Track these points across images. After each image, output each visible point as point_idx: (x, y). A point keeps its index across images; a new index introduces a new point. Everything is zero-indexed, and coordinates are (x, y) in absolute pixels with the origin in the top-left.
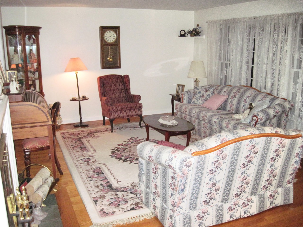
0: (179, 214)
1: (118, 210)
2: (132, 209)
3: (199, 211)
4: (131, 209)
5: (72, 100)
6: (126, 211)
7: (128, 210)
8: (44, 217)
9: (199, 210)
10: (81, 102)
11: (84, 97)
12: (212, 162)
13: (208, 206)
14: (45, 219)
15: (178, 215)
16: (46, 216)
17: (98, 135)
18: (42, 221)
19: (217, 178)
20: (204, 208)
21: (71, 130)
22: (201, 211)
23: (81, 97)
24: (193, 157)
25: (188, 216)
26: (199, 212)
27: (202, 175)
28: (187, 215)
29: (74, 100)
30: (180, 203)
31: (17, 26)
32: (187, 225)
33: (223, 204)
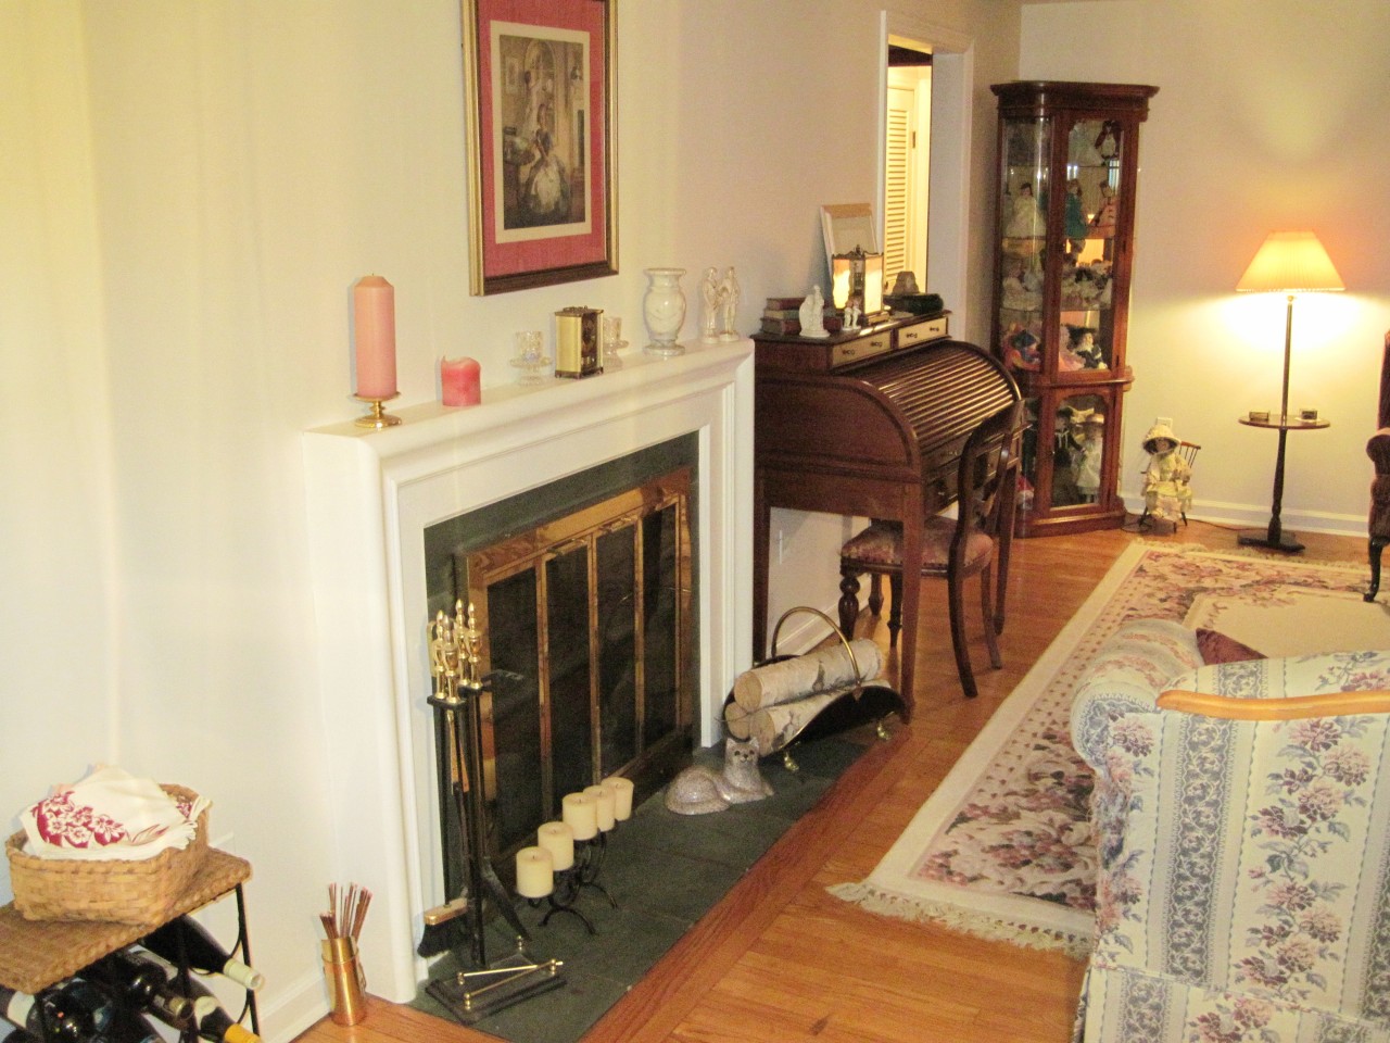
0: (1110, 963)
1: (995, 877)
2: (1058, 899)
3: (1221, 1000)
4: (1048, 897)
5: (1248, 420)
6: (1021, 894)
7: (1032, 895)
8: (750, 800)
9: (1222, 995)
10: (1290, 433)
11: (1309, 415)
12: (1275, 771)
13: (1277, 1000)
14: (750, 807)
15: (1104, 966)
16: (758, 797)
17: (1295, 596)
18: (732, 808)
19: (1321, 869)
20: (1250, 996)
21: (1205, 551)
22: (1230, 1004)
23: (1294, 410)
24: (1155, 712)
25: (1154, 994)
26: (1219, 1007)
27: (1216, 816)
28: (1149, 990)
29: (1256, 421)
30: (1113, 915)
31: (1042, 85)
32: (1143, 1034)
33: (1369, 1024)
